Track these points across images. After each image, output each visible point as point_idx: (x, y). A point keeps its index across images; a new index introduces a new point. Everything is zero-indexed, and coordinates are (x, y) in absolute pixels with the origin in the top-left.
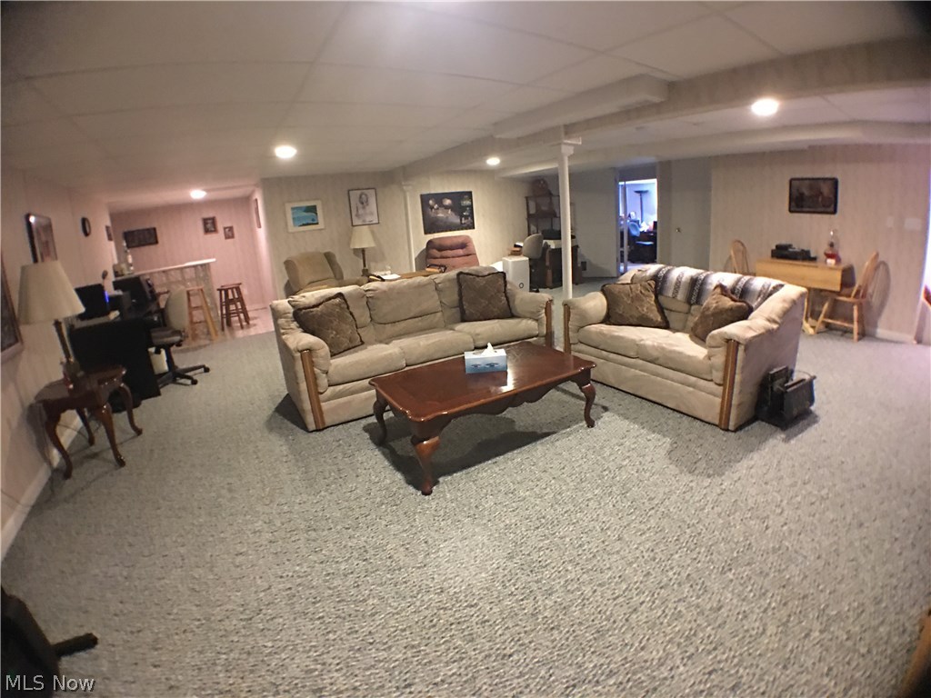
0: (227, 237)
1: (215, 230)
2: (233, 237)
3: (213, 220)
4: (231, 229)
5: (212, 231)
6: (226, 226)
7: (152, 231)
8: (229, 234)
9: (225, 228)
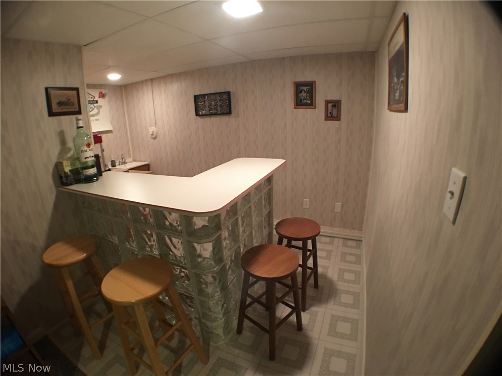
0: (329, 117)
1: (312, 104)
2: (338, 118)
3: (311, 86)
4: (336, 104)
5: (306, 105)
6: (329, 98)
7: (225, 97)
8: (333, 111)
9: (327, 102)
